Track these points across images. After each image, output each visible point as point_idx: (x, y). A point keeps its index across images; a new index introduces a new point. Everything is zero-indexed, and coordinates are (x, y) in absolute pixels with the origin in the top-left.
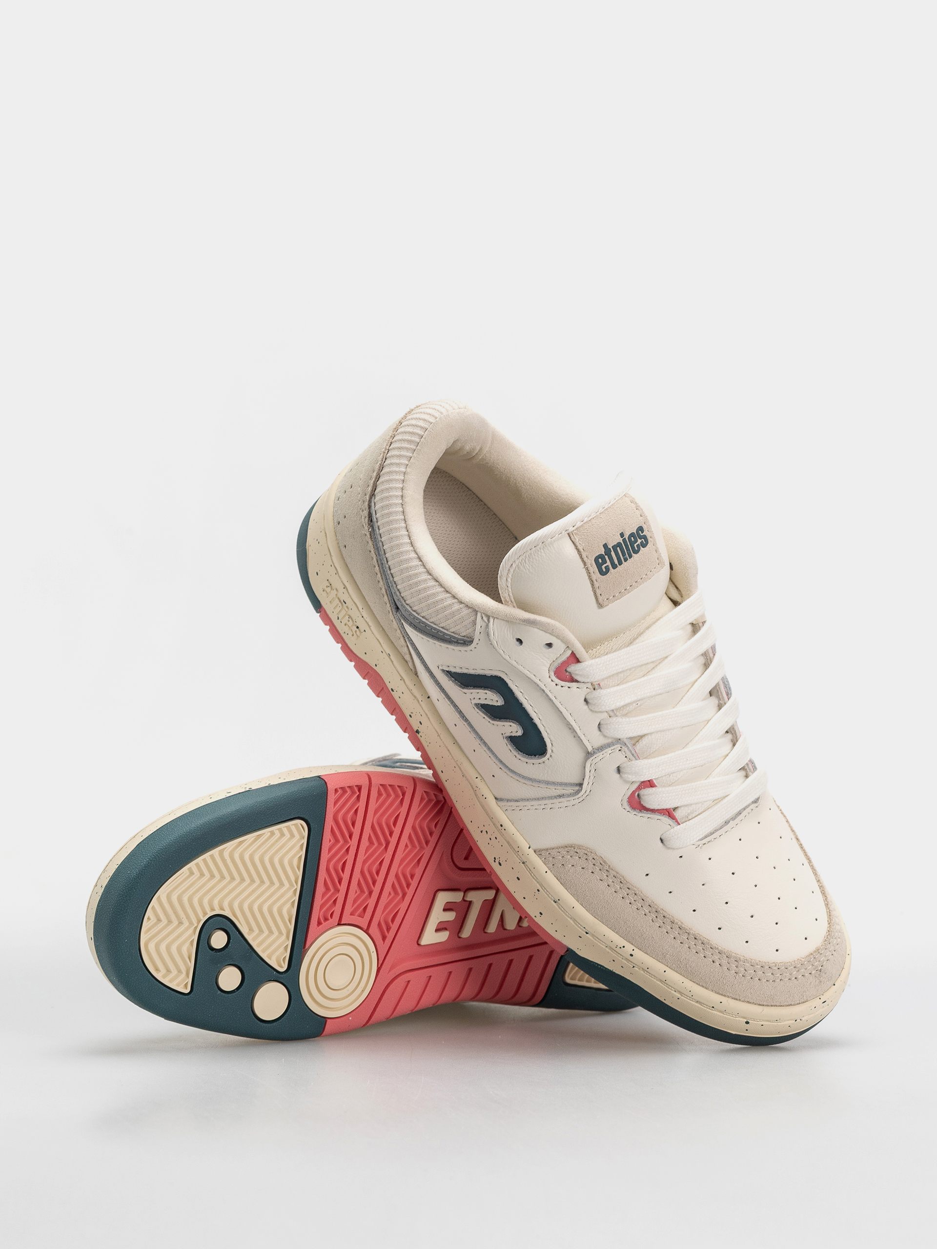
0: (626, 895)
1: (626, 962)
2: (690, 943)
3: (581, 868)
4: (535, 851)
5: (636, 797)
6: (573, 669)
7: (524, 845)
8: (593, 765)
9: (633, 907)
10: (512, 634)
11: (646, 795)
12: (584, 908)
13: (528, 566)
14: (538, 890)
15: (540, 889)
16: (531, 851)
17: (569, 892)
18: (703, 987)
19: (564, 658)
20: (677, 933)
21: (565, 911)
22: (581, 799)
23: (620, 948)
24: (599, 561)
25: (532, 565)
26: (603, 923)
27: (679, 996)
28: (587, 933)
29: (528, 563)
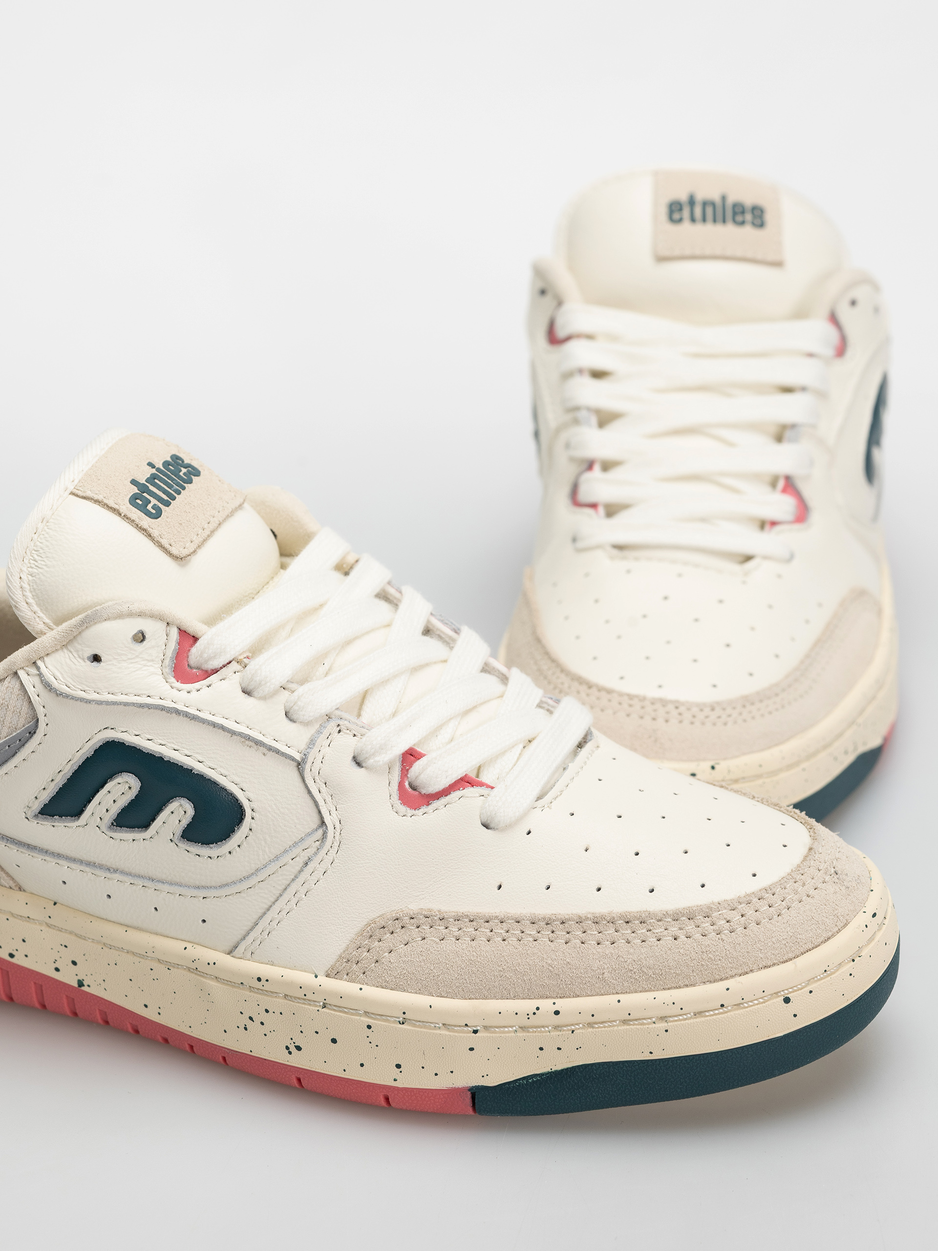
0: (489, 934)
1: (559, 1033)
2: (623, 934)
3: (402, 946)
4: (328, 976)
5: (410, 790)
6: (196, 654)
7: (305, 978)
8: (317, 778)
9: (510, 942)
10: (80, 657)
11: (420, 774)
12: (446, 997)
13: (43, 563)
14: (369, 1027)
15: (370, 1021)
16: (322, 979)
17: (411, 992)
18: (687, 986)
19: (173, 645)
20: (596, 933)
21: (423, 1023)
22: (336, 844)
23: (534, 1014)
24: (139, 500)
25: (47, 557)
26: (486, 998)
27: (663, 1025)
28: (475, 1032)
29: (40, 558)
